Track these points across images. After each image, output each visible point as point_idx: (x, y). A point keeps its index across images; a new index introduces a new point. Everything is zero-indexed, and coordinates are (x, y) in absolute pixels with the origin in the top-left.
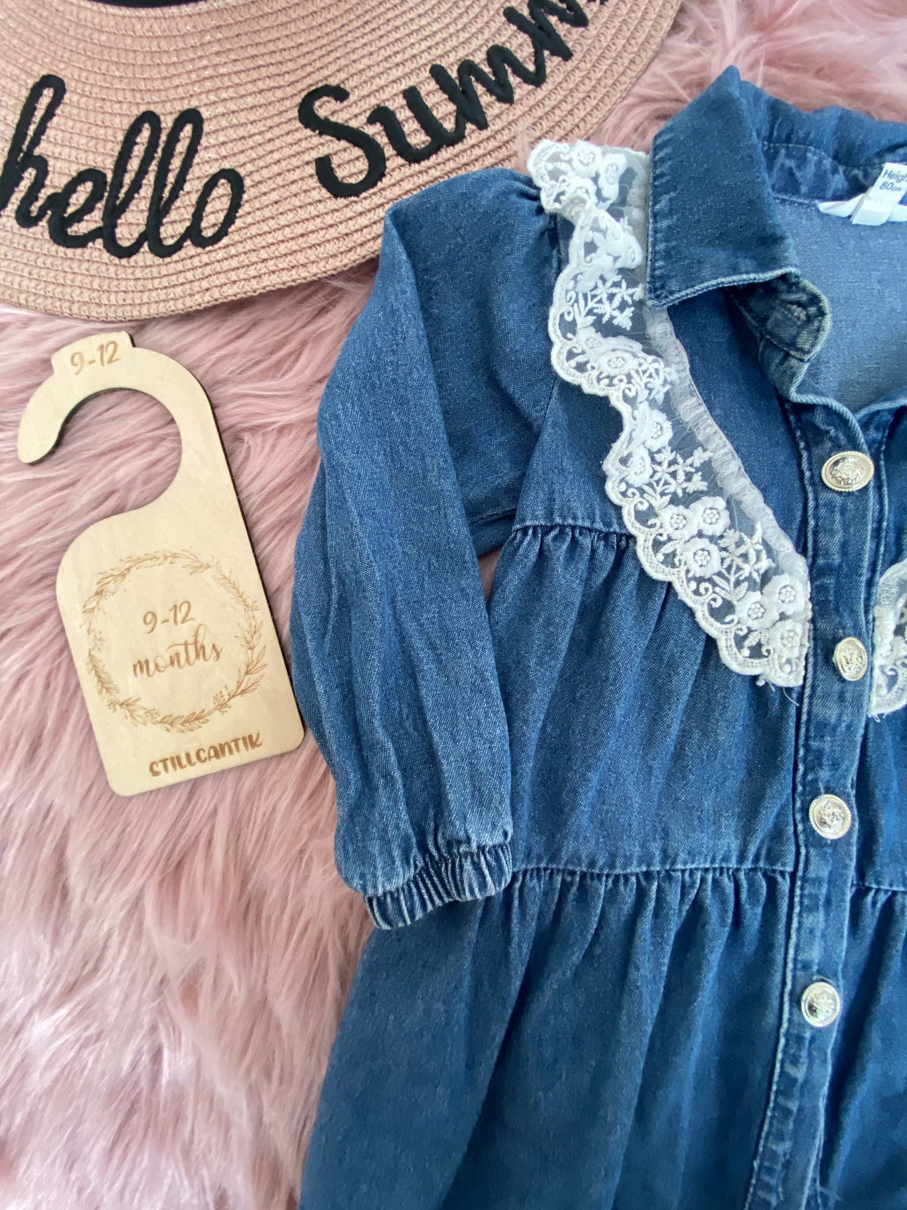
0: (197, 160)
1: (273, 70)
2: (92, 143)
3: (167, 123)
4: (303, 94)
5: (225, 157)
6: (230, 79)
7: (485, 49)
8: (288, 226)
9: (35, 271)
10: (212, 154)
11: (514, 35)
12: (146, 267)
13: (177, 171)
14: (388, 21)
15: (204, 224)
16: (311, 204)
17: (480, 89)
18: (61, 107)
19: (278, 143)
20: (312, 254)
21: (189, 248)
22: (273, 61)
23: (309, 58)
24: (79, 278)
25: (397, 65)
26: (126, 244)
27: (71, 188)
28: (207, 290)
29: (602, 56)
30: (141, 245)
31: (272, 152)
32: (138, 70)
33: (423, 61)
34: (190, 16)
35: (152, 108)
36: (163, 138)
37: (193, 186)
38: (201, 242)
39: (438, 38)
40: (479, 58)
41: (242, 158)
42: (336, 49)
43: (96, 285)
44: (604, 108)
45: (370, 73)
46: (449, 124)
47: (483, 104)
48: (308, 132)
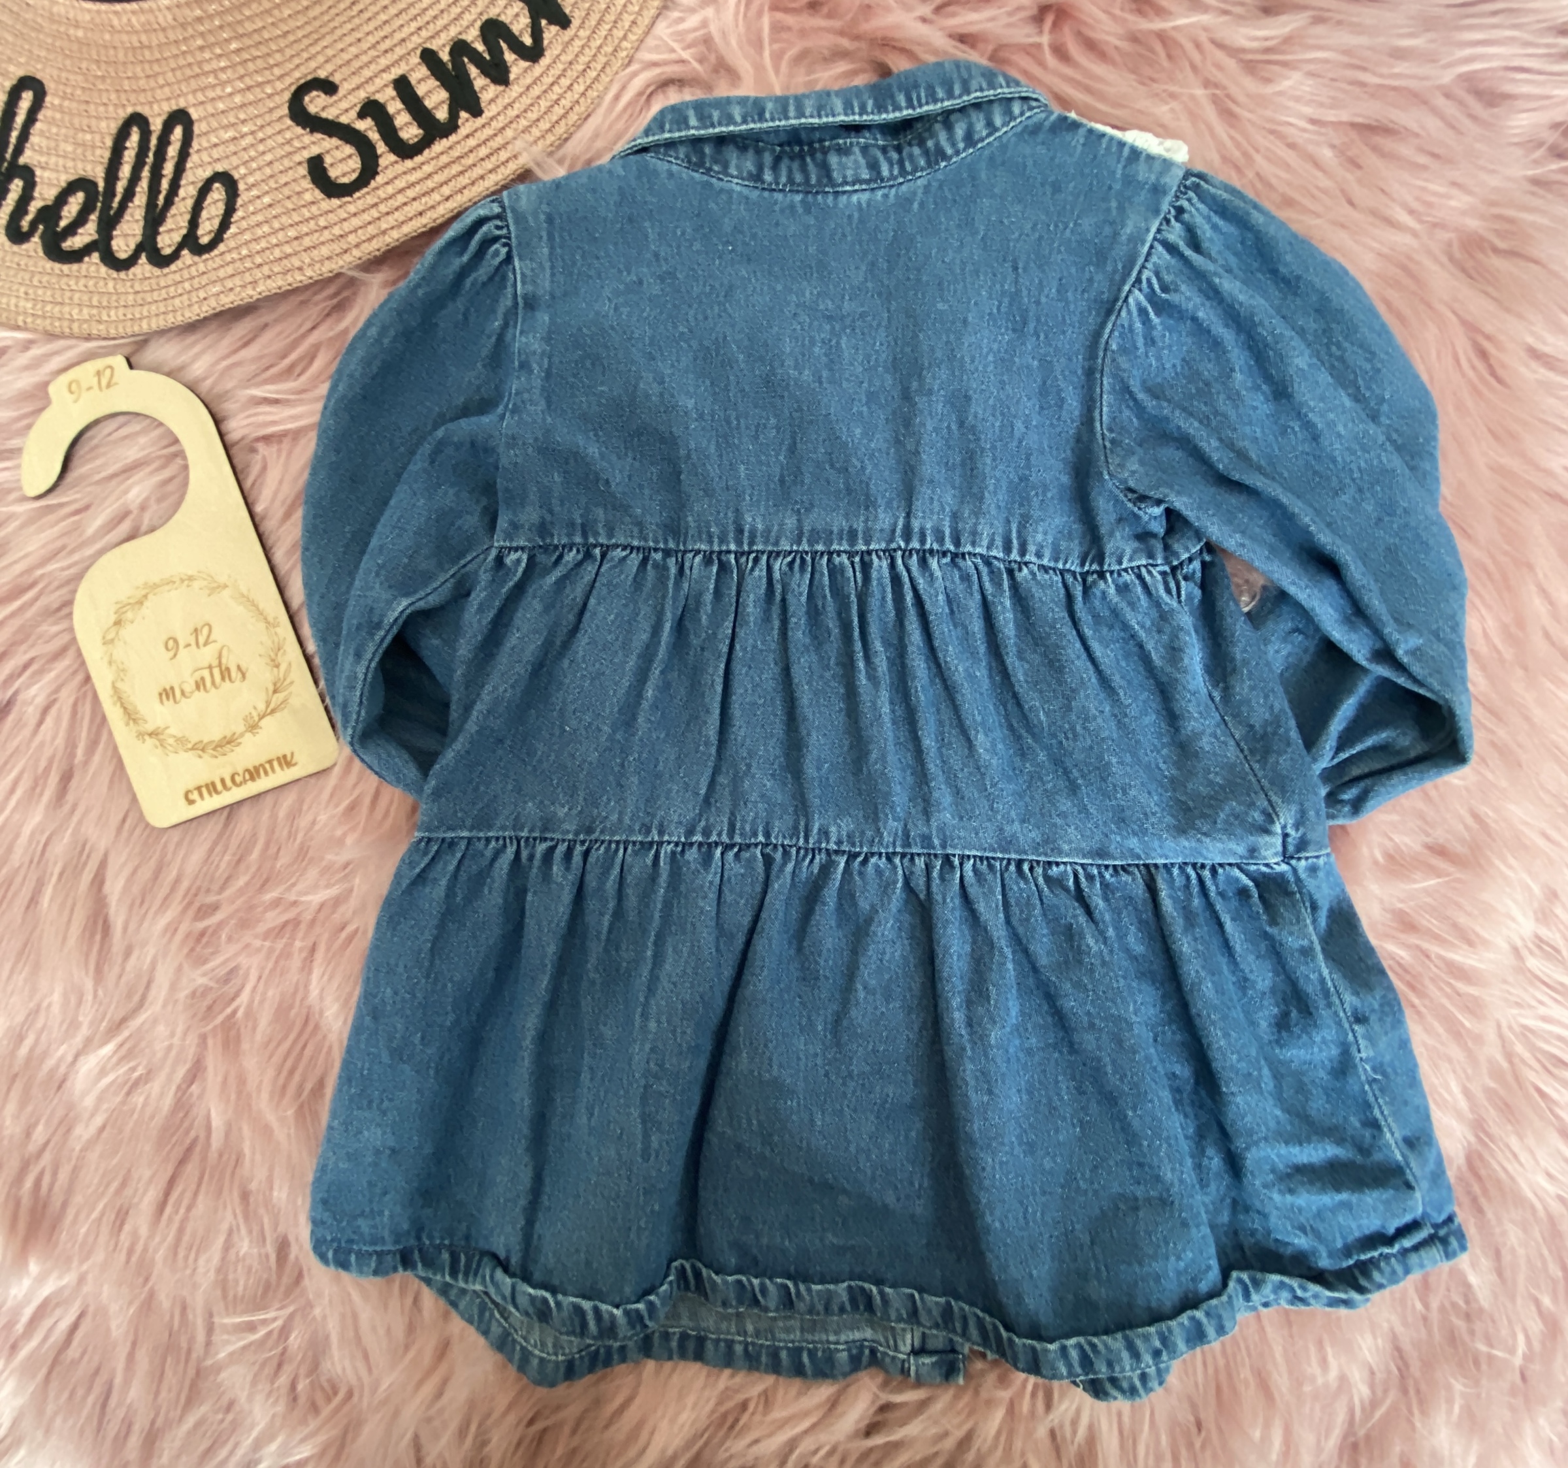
0: (189, 165)
1: (260, 63)
2: (79, 151)
3: (156, 125)
4: (293, 88)
5: (218, 160)
6: (216, 76)
7: (479, 24)
8: (283, 229)
9: (31, 291)
10: (205, 157)
11: (509, 5)
12: (145, 279)
13: (170, 176)
15: (200, 232)
16: (304, 206)
17: (473, 71)
19: (270, 143)
20: (307, 257)
21: (186, 257)
22: (259, 54)
23: (297, 47)
24: (77, 296)
25: (385, 52)
26: (122, 255)
27: (62, 199)
28: (205, 299)
29: (600, 22)
30: (139, 257)
31: (264, 153)
32: (121, 69)
33: (413, 45)
35: (139, 109)
36: (154, 142)
37: (188, 192)
38: (199, 250)
39: (427, 18)
40: (472, 35)
41: (235, 161)
42: (324, 36)
43: (95, 303)
44: (605, 79)
45: (358, 63)
46: (442, 114)
47: (477, 88)
48: (299, 131)
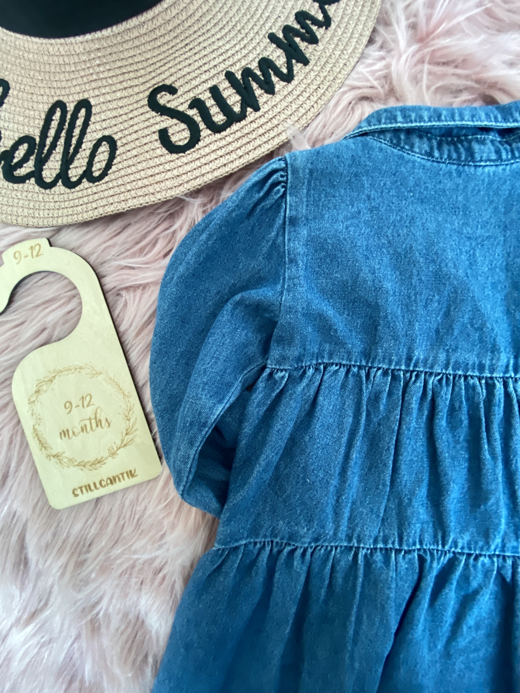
0: (88, 130)
1: (132, 75)
2: (26, 120)
3: (71, 107)
4: (151, 90)
5: (106, 128)
6: (106, 81)
7: (257, 60)
8: (143, 170)
10: (98, 127)
11: (274, 51)
12: (61, 194)
13: (77, 137)
14: (200, 43)
15: (94, 169)
16: (156, 157)
17: (255, 85)
18: (8, 98)
19: (136, 120)
20: (157, 187)
21: (85, 183)
22: (132, 70)
23: (153, 67)
24: (21, 202)
25: (206, 71)
26: (48, 180)
27: (15, 147)
28: (96, 208)
29: (327, 62)
30: (58, 182)
31: (133, 125)
32: (52, 76)
33: (221, 69)
34: (82, 43)
35: (61, 99)
36: (69, 116)
37: (87, 146)
38: (93, 180)
39: (229, 53)
40: (254, 66)
41: (115, 129)
42: (169, 62)
43: (31, 206)
44: (328, 95)
45: (189, 77)
46: (237, 109)
47: (257, 95)
48: (154, 114)
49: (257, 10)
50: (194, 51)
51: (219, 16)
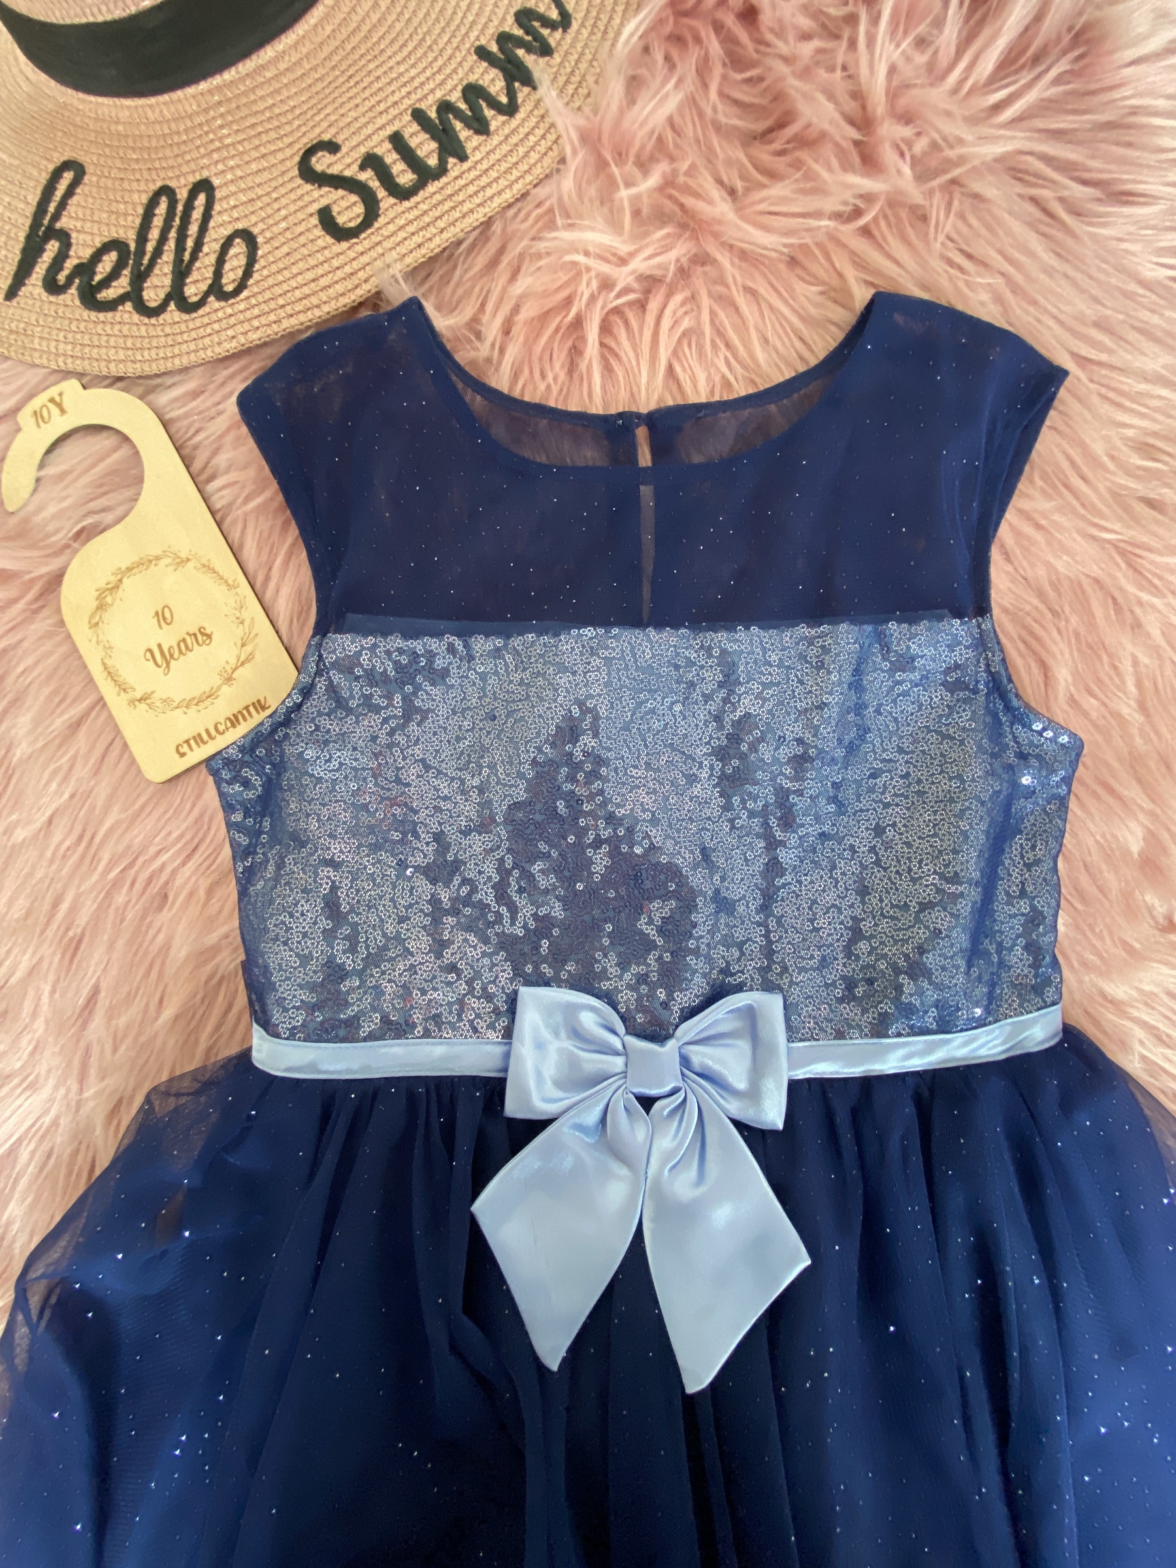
0: (212, 224)
1: (273, 135)
3: (182, 194)
4: (301, 153)
5: (238, 219)
6: (234, 149)
7: (460, 88)
8: (301, 273)
9: (70, 336)
10: (226, 218)
11: (486, 71)
12: (175, 323)
13: (195, 236)
14: (370, 72)
15: (224, 281)
16: (318, 251)
17: (458, 125)
19: (284, 201)
21: (213, 302)
22: (271, 127)
23: (303, 118)
25: (381, 113)
26: (153, 304)
27: (97, 258)
28: (233, 337)
30: (168, 305)
31: (279, 210)
32: (153, 152)
33: (404, 106)
35: (167, 182)
36: (180, 207)
37: (211, 247)
38: (223, 296)
39: (416, 83)
40: (456, 97)
41: (253, 218)
42: (326, 106)
43: (130, 345)
45: (357, 125)
46: (432, 161)
47: (462, 139)
48: (309, 187)
49: (455, 13)
50: (363, 85)
51: (398, 26)
